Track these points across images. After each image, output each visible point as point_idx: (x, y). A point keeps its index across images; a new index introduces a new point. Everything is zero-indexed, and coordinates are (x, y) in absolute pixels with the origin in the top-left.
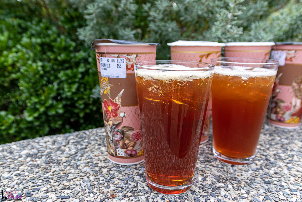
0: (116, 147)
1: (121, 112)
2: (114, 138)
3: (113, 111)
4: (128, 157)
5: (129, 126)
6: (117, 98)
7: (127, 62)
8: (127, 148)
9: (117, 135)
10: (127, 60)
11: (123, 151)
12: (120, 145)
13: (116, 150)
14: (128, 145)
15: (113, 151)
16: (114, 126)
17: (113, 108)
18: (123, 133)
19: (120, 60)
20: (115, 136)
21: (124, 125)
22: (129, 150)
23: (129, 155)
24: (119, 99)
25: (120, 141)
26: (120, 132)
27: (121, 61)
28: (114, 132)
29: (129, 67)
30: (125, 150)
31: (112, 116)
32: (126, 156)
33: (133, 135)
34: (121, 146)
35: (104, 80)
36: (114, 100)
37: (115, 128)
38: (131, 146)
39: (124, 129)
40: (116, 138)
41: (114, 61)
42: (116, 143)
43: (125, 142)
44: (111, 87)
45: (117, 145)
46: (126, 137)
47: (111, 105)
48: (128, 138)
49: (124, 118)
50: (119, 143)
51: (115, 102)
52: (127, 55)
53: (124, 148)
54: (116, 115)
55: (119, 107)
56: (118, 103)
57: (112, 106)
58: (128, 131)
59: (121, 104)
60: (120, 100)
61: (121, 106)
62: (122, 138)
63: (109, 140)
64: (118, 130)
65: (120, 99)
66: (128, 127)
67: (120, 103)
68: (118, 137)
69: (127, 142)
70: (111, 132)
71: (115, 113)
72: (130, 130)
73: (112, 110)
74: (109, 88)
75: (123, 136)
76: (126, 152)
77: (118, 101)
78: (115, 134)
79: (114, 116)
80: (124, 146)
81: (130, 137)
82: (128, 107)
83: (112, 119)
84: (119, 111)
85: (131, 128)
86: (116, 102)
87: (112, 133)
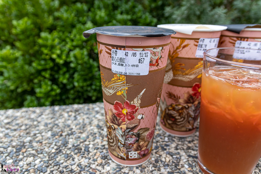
0: (128, 150)
1: (139, 114)
2: (126, 142)
3: (129, 113)
4: (141, 157)
5: (146, 127)
6: (135, 100)
7: (153, 57)
8: (141, 150)
9: (131, 139)
10: (153, 55)
11: (137, 154)
12: (133, 148)
13: (128, 154)
14: (142, 146)
15: (124, 155)
16: (128, 130)
17: (129, 110)
18: (138, 135)
19: (143, 54)
20: (128, 139)
21: (141, 127)
22: (143, 151)
23: (142, 155)
24: (138, 100)
25: (134, 144)
26: (135, 136)
27: (145, 55)
28: (128, 136)
29: (154, 62)
30: (139, 152)
31: (126, 120)
32: (139, 158)
33: (148, 135)
34: (135, 149)
35: (120, 79)
36: (132, 102)
37: (129, 131)
38: (145, 147)
39: (140, 131)
40: (129, 141)
41: (135, 55)
42: (129, 147)
43: (139, 144)
44: (128, 88)
45: (130, 148)
46: (141, 139)
47: (127, 107)
48: (143, 139)
49: (142, 120)
50: (133, 146)
51: (132, 104)
52: (153, 49)
53: (138, 150)
54: (133, 118)
55: (138, 109)
56: (136, 105)
57: (128, 109)
58: (144, 132)
59: (140, 106)
60: (140, 102)
61: (139, 108)
62: (137, 141)
63: (119, 144)
64: (133, 133)
65: (140, 100)
66: (144, 128)
67: (138, 105)
68: (132, 140)
69: (141, 143)
70: (122, 136)
71: (131, 116)
72: (145, 131)
73: (127, 113)
74: (127, 89)
75: (138, 139)
76: (139, 154)
77: (137, 102)
78: (129, 138)
79: (129, 120)
80: (138, 148)
81: (146, 138)
82: (147, 108)
83: (126, 123)
84: (136, 113)
85: (147, 129)
86: (134, 104)
87: (124, 137)
